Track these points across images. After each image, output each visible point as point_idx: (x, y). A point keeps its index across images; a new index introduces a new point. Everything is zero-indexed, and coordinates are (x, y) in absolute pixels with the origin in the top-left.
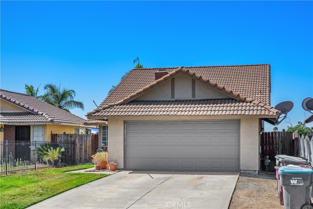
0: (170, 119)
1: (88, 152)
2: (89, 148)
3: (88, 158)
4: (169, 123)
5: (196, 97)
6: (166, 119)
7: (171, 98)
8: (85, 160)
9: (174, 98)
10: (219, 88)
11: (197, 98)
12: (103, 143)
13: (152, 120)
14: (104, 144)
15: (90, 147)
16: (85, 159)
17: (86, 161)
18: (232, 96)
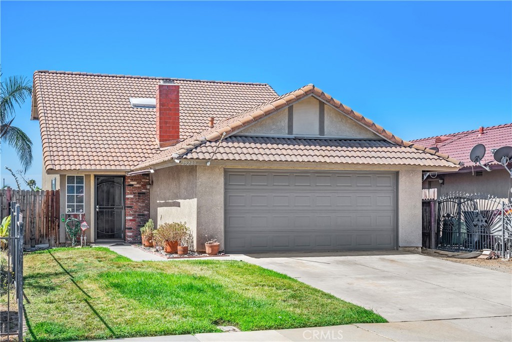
0: (299, 169)
1: (38, 225)
2: (40, 217)
3: (37, 237)
4: (295, 174)
5: (325, 133)
6: (293, 169)
7: (288, 134)
8: (31, 239)
9: (292, 134)
10: (368, 123)
11: (326, 136)
12: (69, 206)
13: (271, 169)
14: (70, 209)
15: (42, 214)
16: (33, 237)
17: (34, 241)
18: (384, 136)
